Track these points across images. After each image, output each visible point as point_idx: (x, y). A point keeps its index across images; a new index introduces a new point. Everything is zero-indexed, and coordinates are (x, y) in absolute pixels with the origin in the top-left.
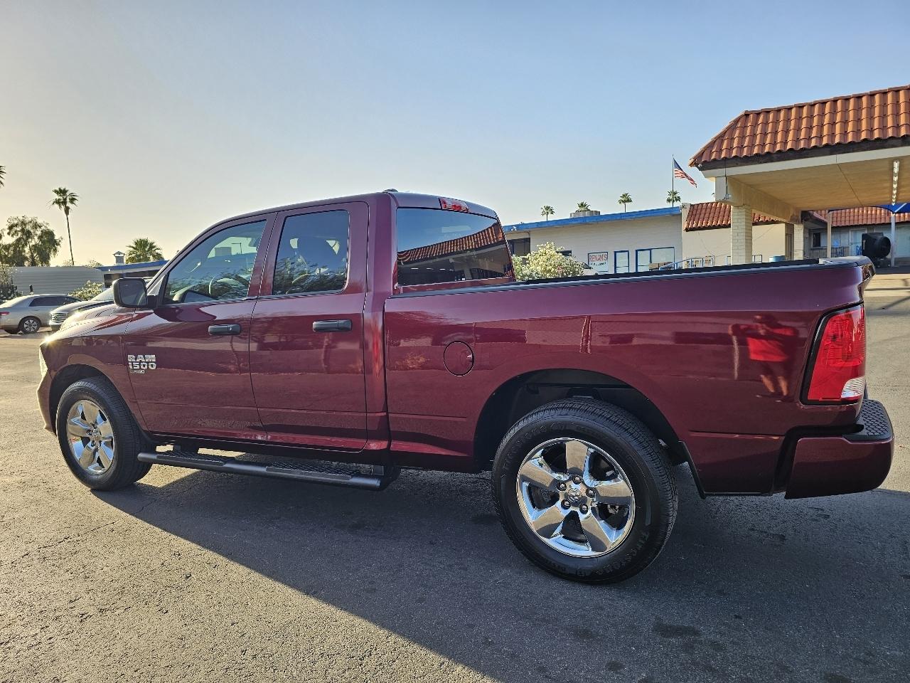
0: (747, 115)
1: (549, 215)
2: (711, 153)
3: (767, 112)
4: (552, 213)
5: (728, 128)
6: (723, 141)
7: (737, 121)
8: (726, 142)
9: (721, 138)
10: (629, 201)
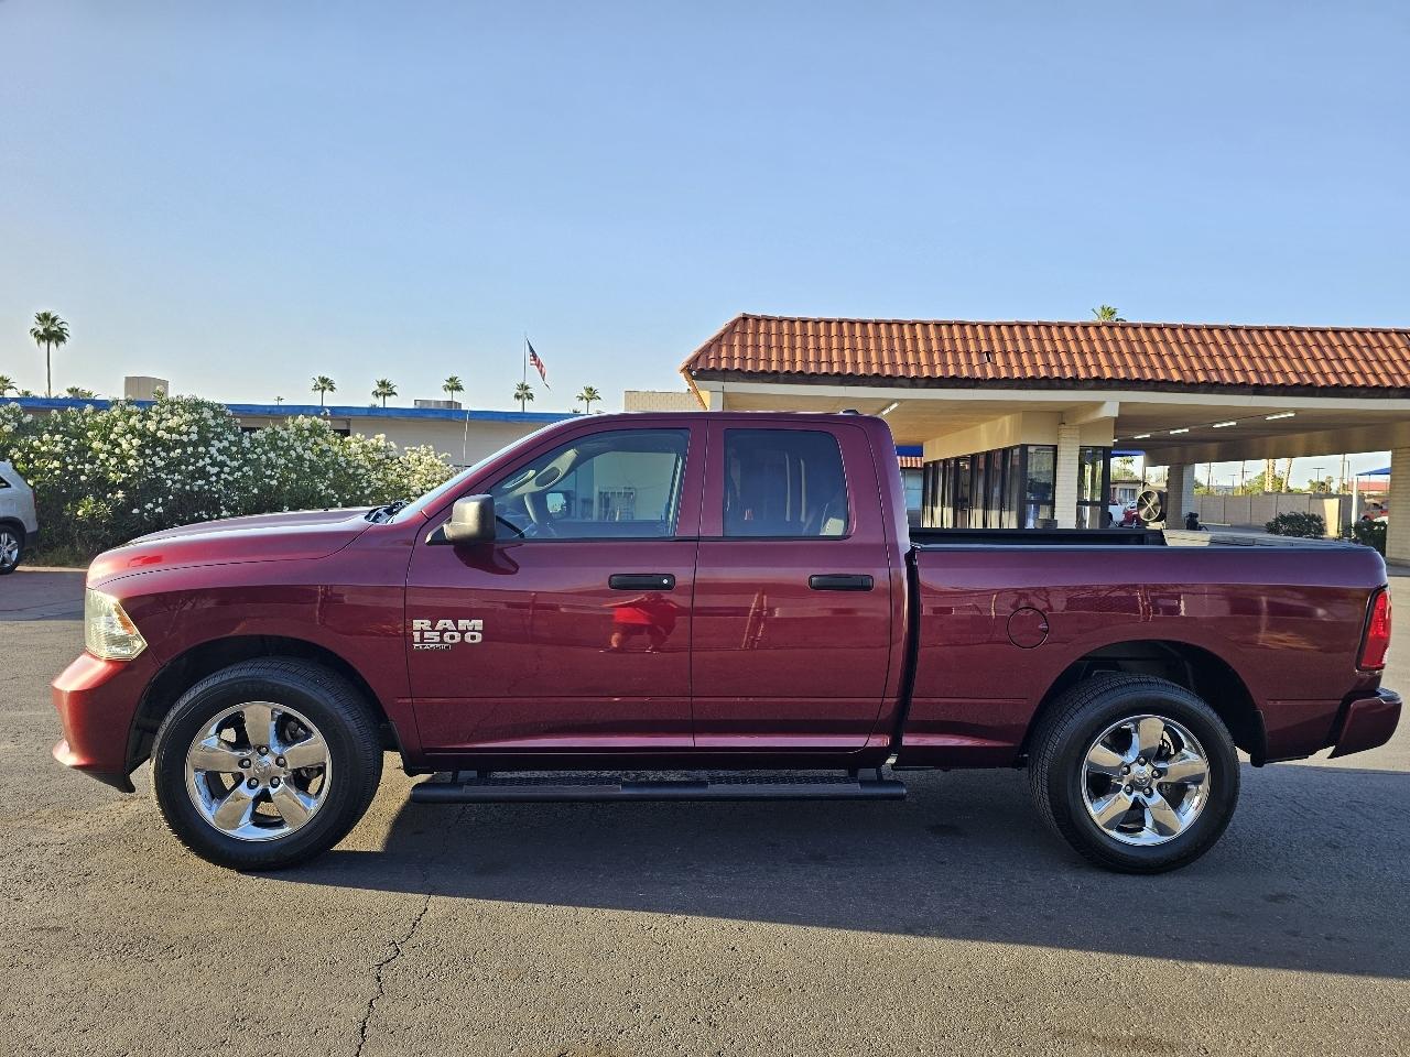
0: (745, 318)
1: (327, 392)
2: (708, 360)
3: (768, 320)
4: (332, 390)
5: (726, 331)
6: (720, 347)
7: (734, 324)
8: (724, 349)
9: (718, 340)
10: (459, 388)
